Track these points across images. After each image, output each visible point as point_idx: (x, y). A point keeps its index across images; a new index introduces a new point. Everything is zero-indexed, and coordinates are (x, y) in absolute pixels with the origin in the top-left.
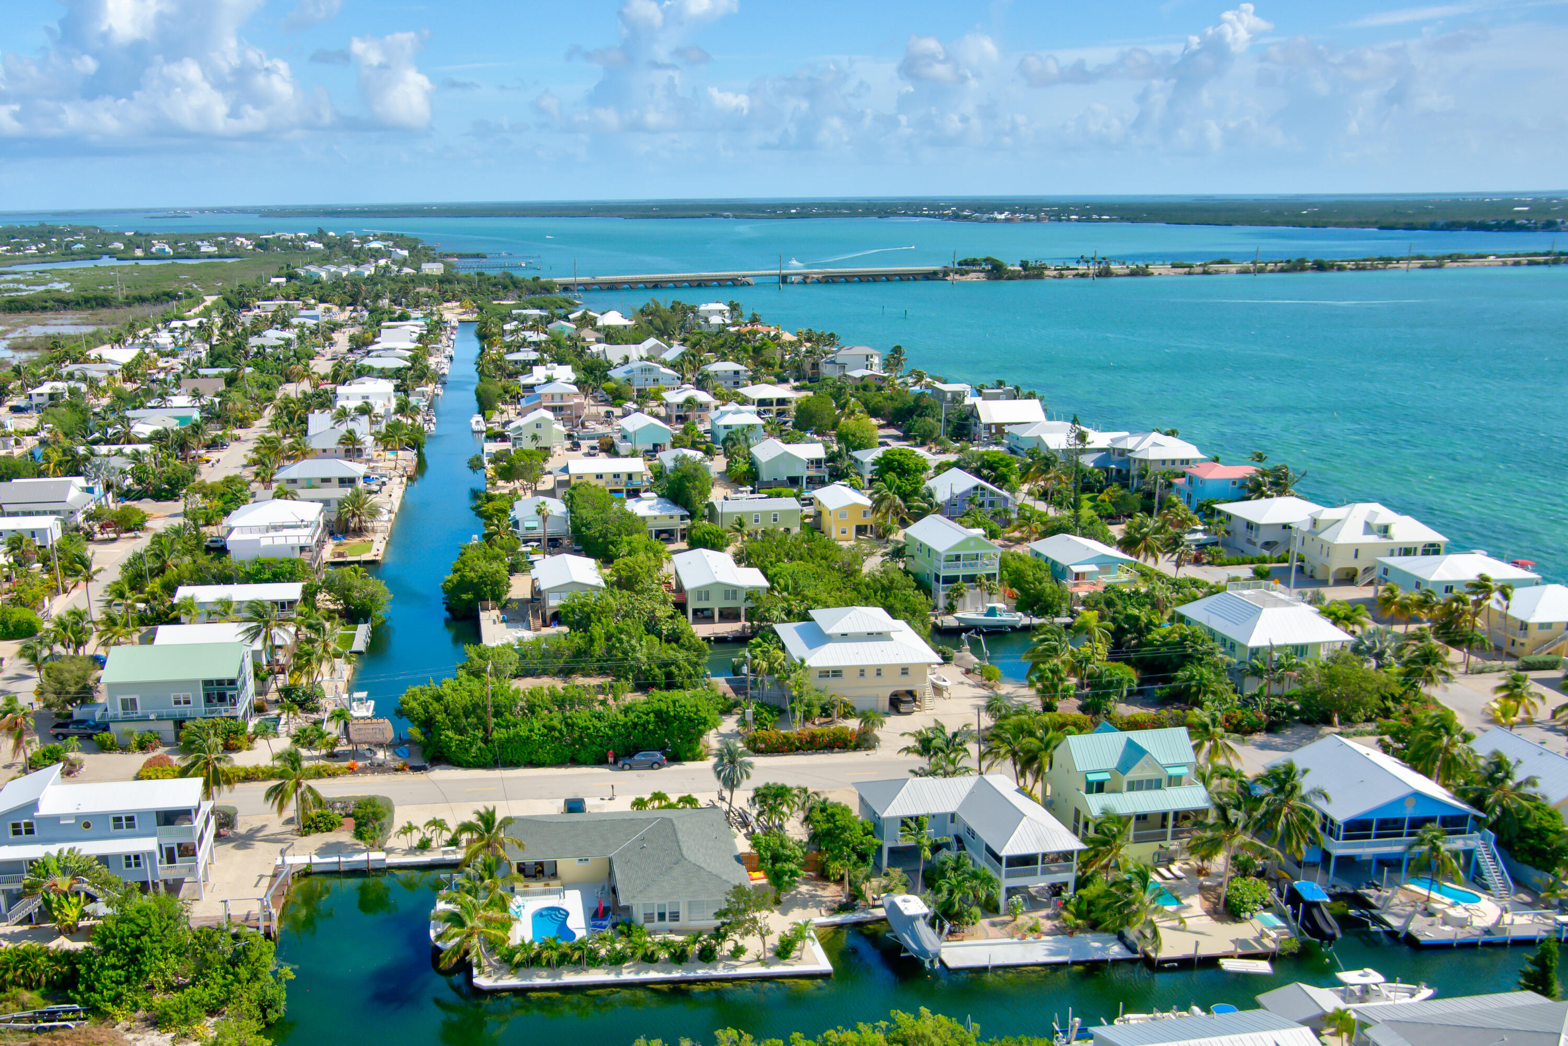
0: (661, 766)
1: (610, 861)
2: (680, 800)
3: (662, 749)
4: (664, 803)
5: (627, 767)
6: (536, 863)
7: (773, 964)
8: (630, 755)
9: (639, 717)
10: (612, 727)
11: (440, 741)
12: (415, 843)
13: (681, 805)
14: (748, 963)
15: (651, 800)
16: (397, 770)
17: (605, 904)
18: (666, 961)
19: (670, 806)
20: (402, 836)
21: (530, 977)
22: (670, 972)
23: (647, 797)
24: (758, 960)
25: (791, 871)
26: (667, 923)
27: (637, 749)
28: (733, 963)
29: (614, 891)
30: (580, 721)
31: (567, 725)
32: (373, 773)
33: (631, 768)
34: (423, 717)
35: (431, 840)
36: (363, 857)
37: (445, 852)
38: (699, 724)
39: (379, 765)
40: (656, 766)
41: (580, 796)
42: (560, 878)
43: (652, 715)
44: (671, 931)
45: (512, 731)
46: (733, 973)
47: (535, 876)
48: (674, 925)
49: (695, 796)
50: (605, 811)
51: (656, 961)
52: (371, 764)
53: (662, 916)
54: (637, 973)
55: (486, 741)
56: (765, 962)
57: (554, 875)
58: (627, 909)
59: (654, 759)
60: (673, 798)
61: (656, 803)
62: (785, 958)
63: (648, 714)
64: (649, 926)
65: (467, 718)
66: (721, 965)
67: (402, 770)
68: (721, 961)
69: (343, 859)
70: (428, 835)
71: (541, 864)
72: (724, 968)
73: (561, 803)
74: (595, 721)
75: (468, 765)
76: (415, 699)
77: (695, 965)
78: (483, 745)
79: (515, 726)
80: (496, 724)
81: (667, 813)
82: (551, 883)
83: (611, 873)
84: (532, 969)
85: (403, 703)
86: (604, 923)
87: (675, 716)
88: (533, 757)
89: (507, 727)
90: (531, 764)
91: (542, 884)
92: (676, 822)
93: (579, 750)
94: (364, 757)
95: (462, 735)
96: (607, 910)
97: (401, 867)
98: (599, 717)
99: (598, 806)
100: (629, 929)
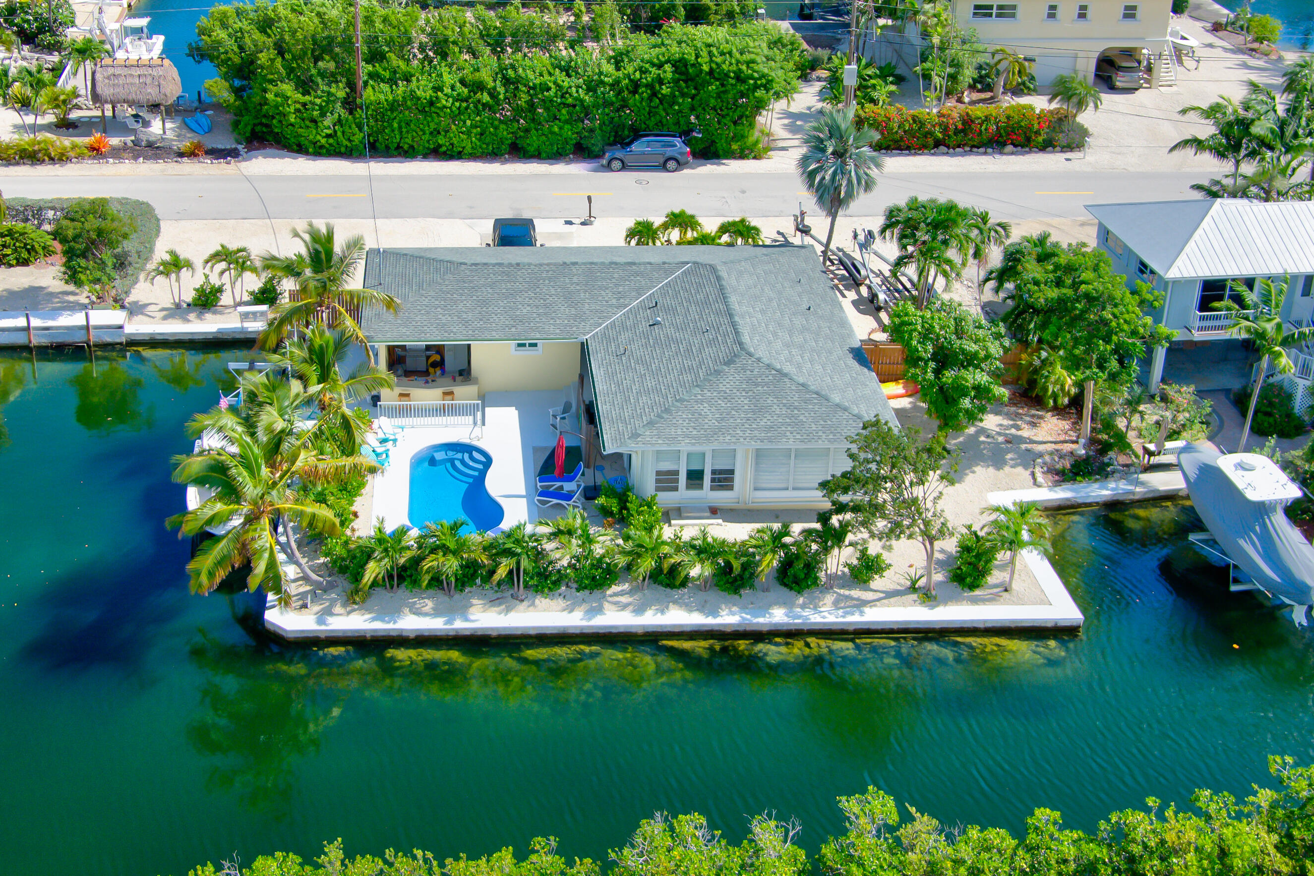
0: (680, 165)
1: (584, 348)
2: (724, 229)
3: (686, 134)
4: (690, 235)
5: (616, 164)
6: (428, 348)
7: (945, 601)
8: (625, 143)
9: (643, 71)
10: (591, 88)
11: (266, 102)
12: (189, 296)
13: (725, 238)
14: (890, 594)
15: (665, 226)
16: (181, 155)
17: (568, 442)
18: (705, 585)
19: (705, 240)
20: (160, 279)
21: (395, 612)
22: (714, 613)
23: (658, 221)
24: (913, 588)
25: (977, 388)
26: (707, 494)
27: (637, 134)
28: (856, 593)
29: (591, 414)
30: (531, 75)
31: (507, 81)
32: (136, 158)
33: (624, 167)
34: (237, 60)
35: (220, 290)
36: (77, 319)
37: (245, 316)
38: (756, 87)
39: (150, 145)
40: (671, 165)
41: (526, 215)
42: (476, 381)
43: (668, 67)
44: (714, 512)
45: (402, 88)
46: (855, 619)
47: (426, 373)
48: (722, 497)
49: (754, 222)
50: (574, 244)
51: (683, 584)
52: (136, 143)
53: (695, 477)
54: (640, 610)
55: (350, 104)
56: (928, 596)
57: (465, 374)
58: (620, 461)
59: (670, 152)
60: (710, 225)
61: (675, 235)
62: (972, 587)
63: (660, 66)
64: (666, 499)
65: (316, 60)
66: (829, 599)
67: (191, 155)
68: (828, 588)
69: (35, 322)
70: (215, 280)
71: (439, 350)
72: (836, 604)
73: (487, 227)
74: (560, 76)
75: (320, 152)
76: (224, 26)
77: (771, 595)
78: (344, 113)
79: (407, 79)
80: (371, 76)
81: (701, 253)
82: (459, 390)
83: (584, 375)
84: (401, 593)
85: (203, 32)
86: (568, 486)
87: (711, 72)
88: (441, 140)
89: (393, 82)
90: (436, 153)
91: (437, 392)
92: (723, 274)
93: (527, 131)
94: (123, 129)
95: (306, 93)
96: (574, 454)
97: (155, 343)
98: (567, 70)
99: (560, 236)
100: (623, 507)
